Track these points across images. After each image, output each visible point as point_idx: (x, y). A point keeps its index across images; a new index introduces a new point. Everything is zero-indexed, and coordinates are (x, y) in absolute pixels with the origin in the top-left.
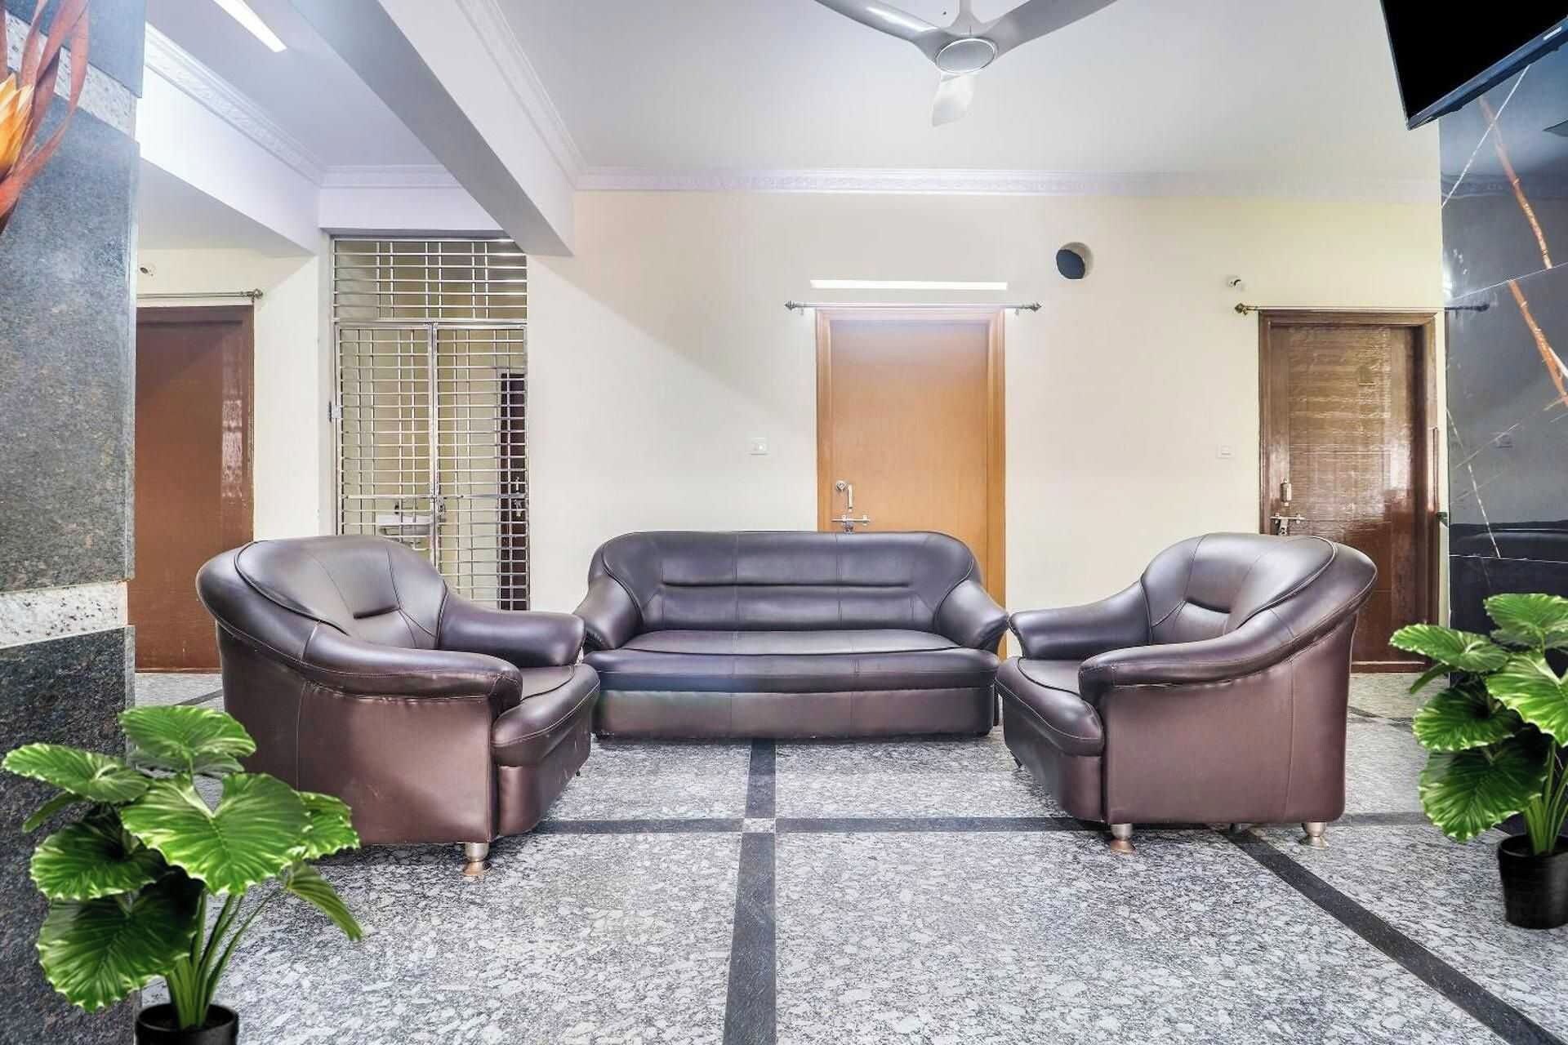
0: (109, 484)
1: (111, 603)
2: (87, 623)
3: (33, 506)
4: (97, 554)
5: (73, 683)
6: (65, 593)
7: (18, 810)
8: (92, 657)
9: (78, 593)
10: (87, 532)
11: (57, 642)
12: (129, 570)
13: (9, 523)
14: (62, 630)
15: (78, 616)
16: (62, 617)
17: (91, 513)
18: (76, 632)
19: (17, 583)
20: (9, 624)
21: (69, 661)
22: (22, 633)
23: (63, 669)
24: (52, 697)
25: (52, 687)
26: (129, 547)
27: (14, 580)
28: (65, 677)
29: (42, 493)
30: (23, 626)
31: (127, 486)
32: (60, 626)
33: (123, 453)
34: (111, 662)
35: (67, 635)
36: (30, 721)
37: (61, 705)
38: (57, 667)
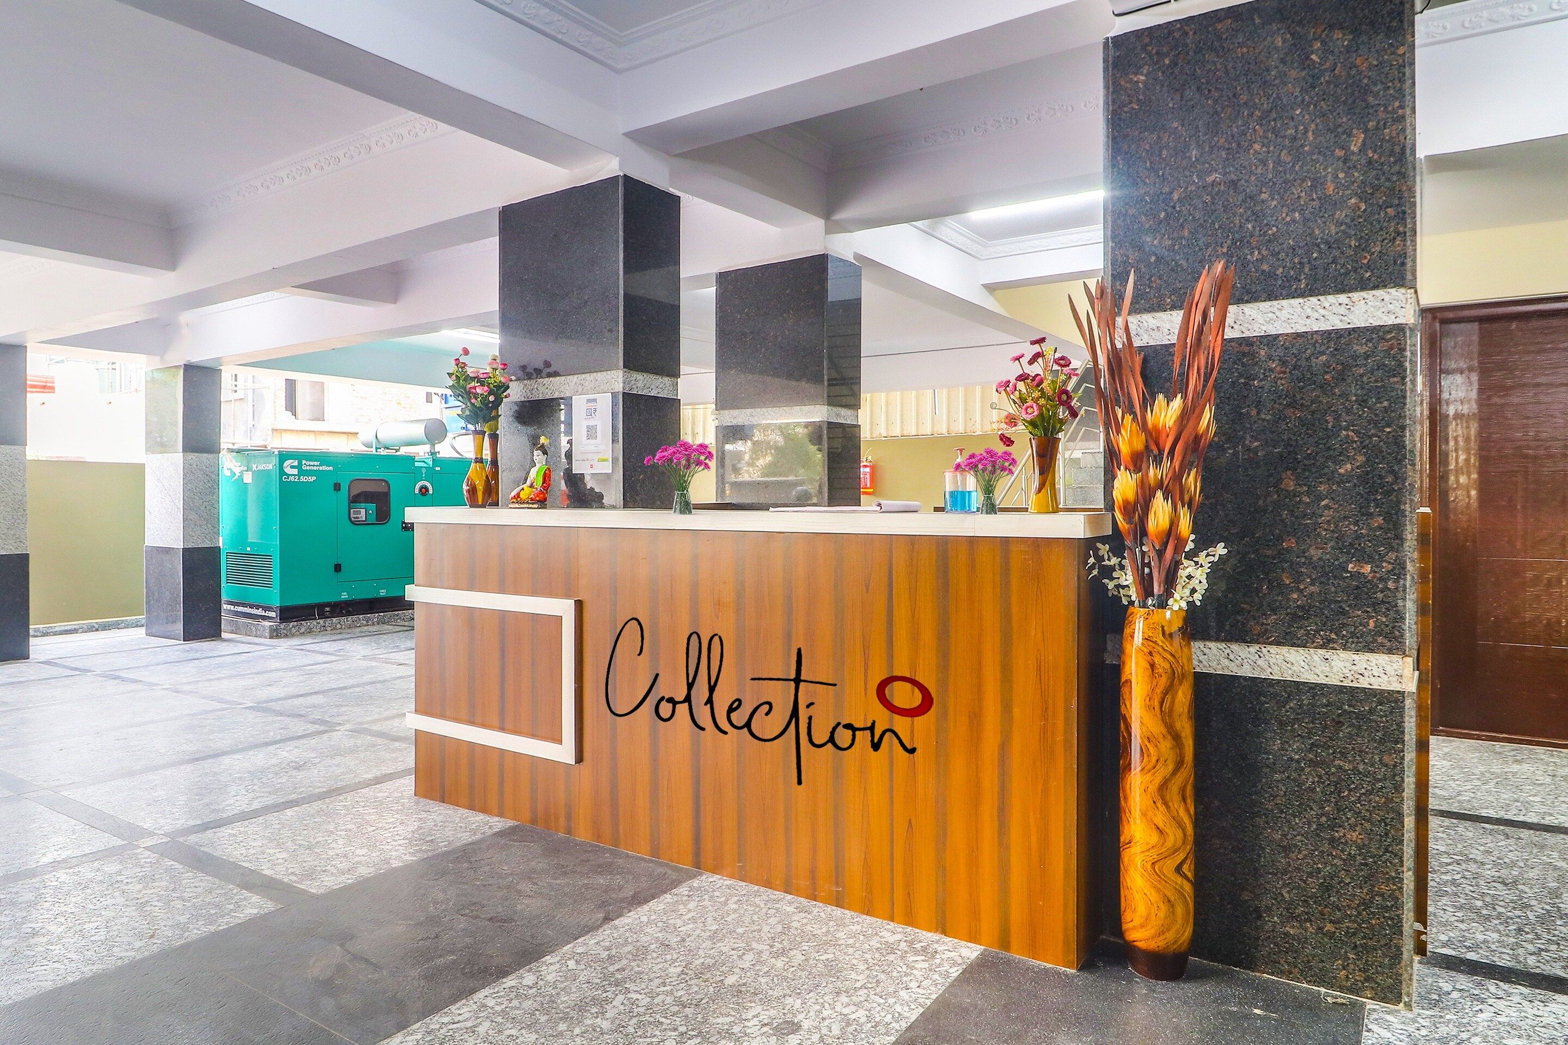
0: (1391, 585)
1: (1396, 671)
2: (1373, 680)
3: (1326, 598)
4: (1380, 634)
5: (1357, 718)
6: (1356, 657)
7: (1313, 783)
8: (1374, 705)
9: (1366, 658)
10: (1371, 617)
11: (1345, 687)
12: (1410, 649)
13: (1310, 607)
14: (1352, 681)
15: (1366, 674)
16: (1352, 672)
17: (1374, 605)
18: (1364, 683)
19: (1315, 644)
20: (1313, 669)
21: (1354, 702)
22: (1322, 676)
23: (1349, 706)
24: (1339, 722)
25: (1339, 715)
26: (1410, 631)
27: (1313, 642)
28: (1350, 712)
29: (1333, 589)
30: (1322, 672)
31: (1408, 586)
32: (1351, 678)
33: (1405, 562)
34: (1391, 713)
35: (1355, 685)
36: (1323, 732)
37: (1346, 730)
38: (1344, 704)
